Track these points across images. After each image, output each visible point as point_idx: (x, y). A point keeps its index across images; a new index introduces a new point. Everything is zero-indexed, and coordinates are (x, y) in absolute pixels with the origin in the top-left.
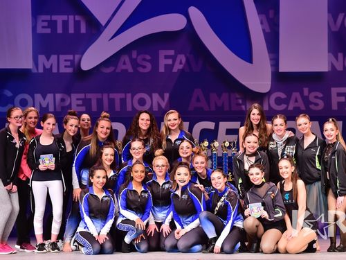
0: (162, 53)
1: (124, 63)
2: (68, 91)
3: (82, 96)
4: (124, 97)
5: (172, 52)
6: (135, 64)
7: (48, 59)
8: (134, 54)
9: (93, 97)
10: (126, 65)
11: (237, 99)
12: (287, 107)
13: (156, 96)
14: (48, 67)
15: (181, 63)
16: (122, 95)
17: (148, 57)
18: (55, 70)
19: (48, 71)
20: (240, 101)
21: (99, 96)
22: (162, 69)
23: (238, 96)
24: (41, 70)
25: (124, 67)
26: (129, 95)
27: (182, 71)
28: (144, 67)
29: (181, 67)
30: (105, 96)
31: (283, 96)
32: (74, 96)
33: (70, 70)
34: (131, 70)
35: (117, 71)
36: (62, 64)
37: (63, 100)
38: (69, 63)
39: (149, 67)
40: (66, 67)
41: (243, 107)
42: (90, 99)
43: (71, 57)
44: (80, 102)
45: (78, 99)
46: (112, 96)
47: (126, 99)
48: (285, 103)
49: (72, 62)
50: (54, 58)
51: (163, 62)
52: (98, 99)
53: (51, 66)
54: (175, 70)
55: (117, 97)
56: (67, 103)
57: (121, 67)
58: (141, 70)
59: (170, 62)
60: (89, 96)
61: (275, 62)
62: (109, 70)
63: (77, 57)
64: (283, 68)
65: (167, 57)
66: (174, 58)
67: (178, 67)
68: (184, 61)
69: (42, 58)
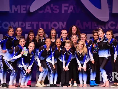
0: (64, 5)
1: (48, 9)
2: (24, 21)
3: (30, 23)
4: (48, 23)
5: (67, 5)
6: (52, 9)
7: (16, 7)
8: (52, 5)
9: (35, 23)
10: (48, 10)
11: (95, 24)
12: (116, 28)
13: (61, 23)
14: (16, 10)
15: (71, 9)
16: (47, 23)
17: (58, 7)
18: (19, 12)
19: (16, 12)
20: (96, 25)
21: (37, 23)
22: (63, 12)
23: (95, 23)
24: (13, 12)
25: (48, 11)
26: (50, 23)
27: (72, 13)
28: (56, 11)
29: (71, 11)
30: (40, 23)
31: (114, 23)
32: (27, 23)
33: (25, 12)
34: (50, 12)
35: (45, 12)
36: (22, 9)
37: (22, 24)
38: (25, 9)
39: (58, 11)
40: (23, 10)
41: (97, 28)
42: (34, 24)
43: (25, 6)
44: (29, 25)
45: (28, 24)
46: (42, 23)
47: (48, 24)
48: (115, 26)
49: (26, 8)
50: (18, 7)
51: (64, 9)
52: (37, 24)
53: (17, 10)
54: (69, 12)
55: (45, 23)
56: (24, 26)
57: (46, 11)
58: (55, 12)
59: (67, 8)
60: (33, 23)
61: (111, 9)
62: (42, 12)
63: (28, 6)
64: (114, 11)
65: (65, 7)
66: (68, 7)
67: (70, 11)
68: (72, 8)
69: (14, 7)
